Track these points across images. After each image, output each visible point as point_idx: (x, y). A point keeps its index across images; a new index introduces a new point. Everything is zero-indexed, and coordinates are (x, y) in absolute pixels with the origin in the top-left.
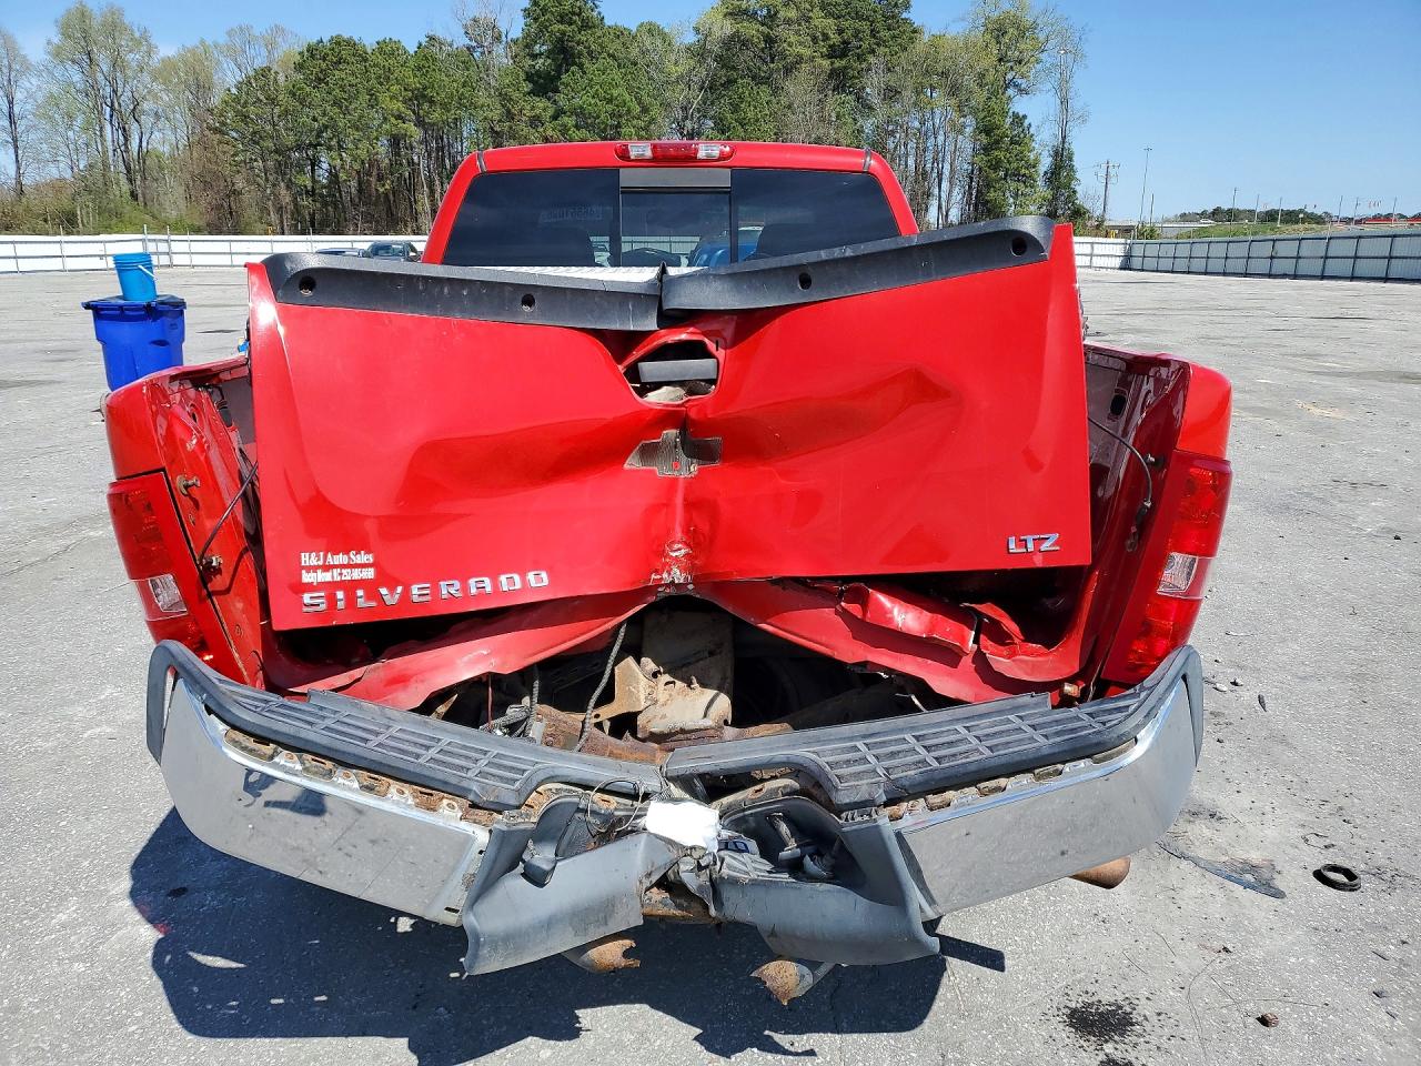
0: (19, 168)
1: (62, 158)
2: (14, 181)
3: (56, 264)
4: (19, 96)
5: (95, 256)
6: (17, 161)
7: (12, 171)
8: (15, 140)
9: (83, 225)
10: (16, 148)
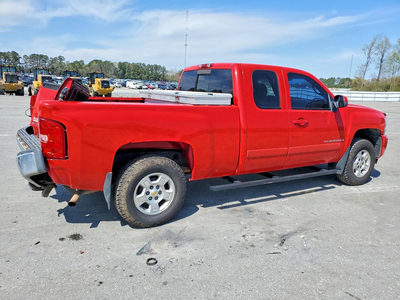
0: (379, 74)
1: (391, 71)
2: (377, 78)
3: (372, 99)
4: (385, 54)
5: (384, 98)
6: (380, 72)
7: (377, 75)
8: (381, 67)
9: (391, 89)
10: (381, 68)
